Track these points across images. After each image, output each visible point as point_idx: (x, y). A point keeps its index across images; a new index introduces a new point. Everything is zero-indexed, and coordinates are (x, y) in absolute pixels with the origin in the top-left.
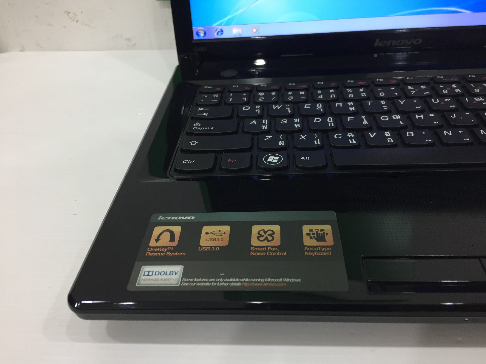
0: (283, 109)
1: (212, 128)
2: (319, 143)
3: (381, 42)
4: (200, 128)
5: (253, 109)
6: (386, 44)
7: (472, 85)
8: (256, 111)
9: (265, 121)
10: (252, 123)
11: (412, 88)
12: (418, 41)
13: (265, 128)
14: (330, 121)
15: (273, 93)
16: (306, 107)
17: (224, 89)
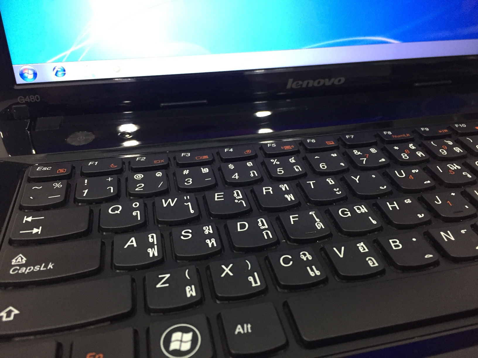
0: (180, 206)
1: (50, 266)
2: (259, 284)
3: (295, 83)
4: (23, 270)
5: (128, 210)
6: (301, 85)
7: (432, 142)
8: (134, 214)
9: (152, 238)
10: (129, 244)
11: (359, 153)
12: (340, 81)
13: (153, 254)
14: (263, 227)
15: (159, 174)
16: (218, 198)
17: (73, 168)
